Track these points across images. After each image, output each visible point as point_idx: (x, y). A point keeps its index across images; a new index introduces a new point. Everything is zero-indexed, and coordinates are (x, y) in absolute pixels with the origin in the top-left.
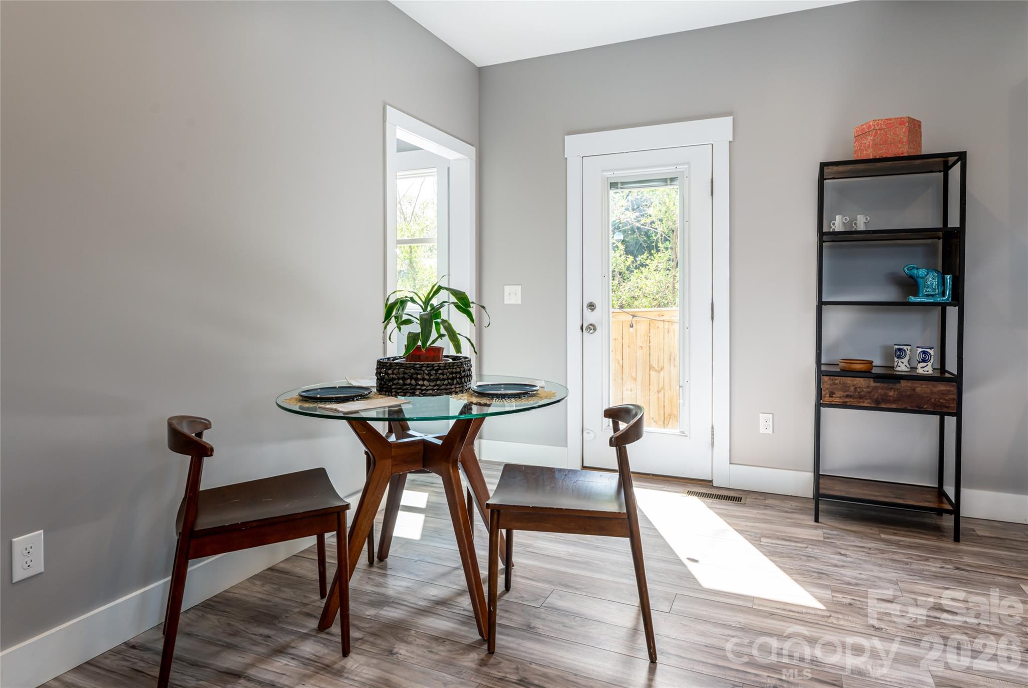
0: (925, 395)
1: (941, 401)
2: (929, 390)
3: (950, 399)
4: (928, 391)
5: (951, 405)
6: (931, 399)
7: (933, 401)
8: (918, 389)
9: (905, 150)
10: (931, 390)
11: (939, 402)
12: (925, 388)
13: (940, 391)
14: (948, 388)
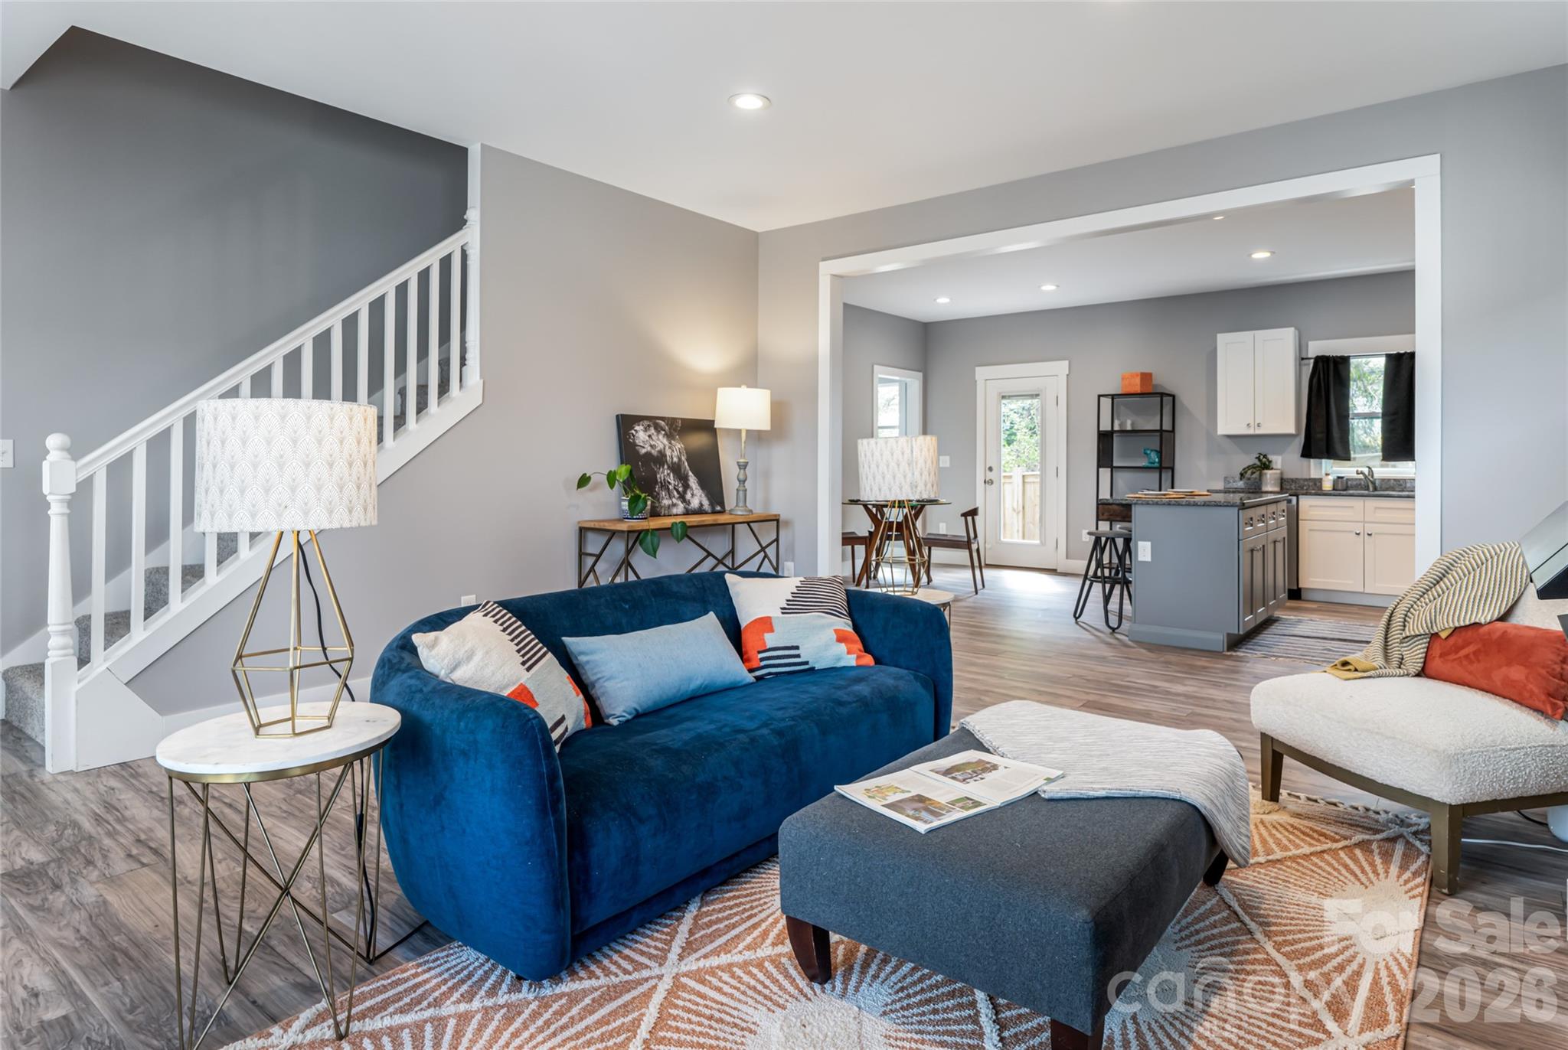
9: (1138, 390)
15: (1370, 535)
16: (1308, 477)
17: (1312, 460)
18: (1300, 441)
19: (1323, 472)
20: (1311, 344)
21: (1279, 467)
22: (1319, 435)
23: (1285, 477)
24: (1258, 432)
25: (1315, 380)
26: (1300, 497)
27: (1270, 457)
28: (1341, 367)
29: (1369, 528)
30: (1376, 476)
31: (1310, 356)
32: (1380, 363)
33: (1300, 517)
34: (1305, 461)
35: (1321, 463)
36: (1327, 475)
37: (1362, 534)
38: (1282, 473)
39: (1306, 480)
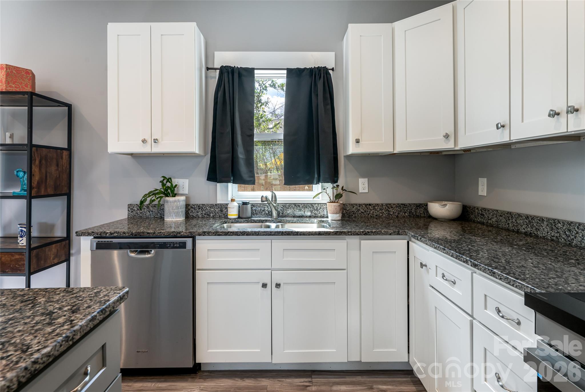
0: (7, 263)
1: (16, 266)
2: (9, 258)
3: (22, 264)
4: (9, 260)
5: (22, 269)
6: (10, 265)
7: (12, 267)
8: (3, 258)
9: (4, 88)
10: (10, 259)
11: (16, 267)
12: (7, 257)
13: (16, 259)
14: (20, 257)
15: (278, 286)
16: (214, 203)
17: (218, 185)
18: (206, 162)
19: (230, 199)
20: (217, 54)
21: (186, 192)
22: (224, 156)
23: (193, 202)
24: (157, 149)
25: (220, 94)
26: (197, 237)
27: (175, 181)
28: (245, 79)
29: (278, 277)
30: (279, 200)
31: (215, 67)
32: (281, 78)
33: (198, 266)
34: (212, 184)
35: (227, 187)
36: (233, 200)
37: (269, 286)
38: (187, 199)
39: (212, 206)
